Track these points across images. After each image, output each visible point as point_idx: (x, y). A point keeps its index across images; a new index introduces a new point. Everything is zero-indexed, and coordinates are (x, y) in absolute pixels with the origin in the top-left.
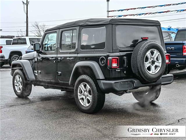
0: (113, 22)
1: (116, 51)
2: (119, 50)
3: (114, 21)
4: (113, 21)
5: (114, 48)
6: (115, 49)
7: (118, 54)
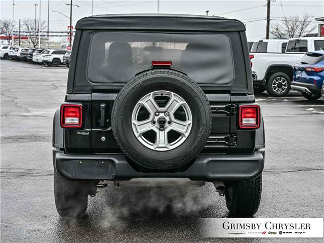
0: (84, 25)
1: (81, 91)
2: (90, 88)
3: (89, 22)
4: (85, 23)
5: (77, 84)
6: (81, 86)
7: (86, 97)
